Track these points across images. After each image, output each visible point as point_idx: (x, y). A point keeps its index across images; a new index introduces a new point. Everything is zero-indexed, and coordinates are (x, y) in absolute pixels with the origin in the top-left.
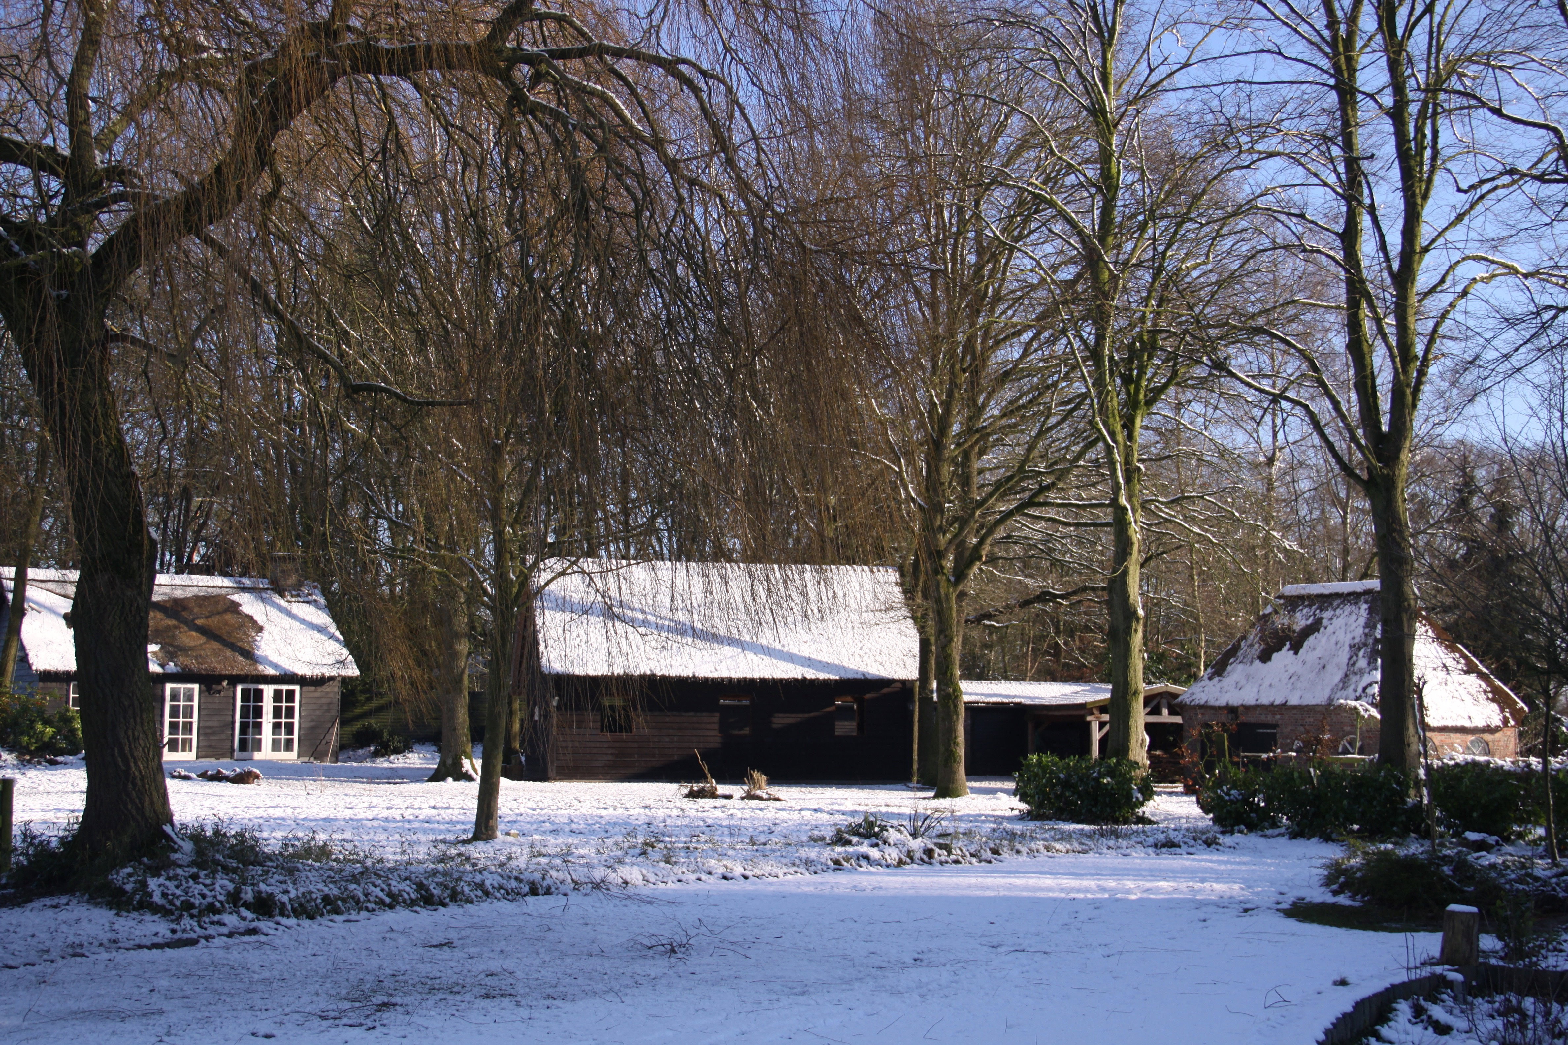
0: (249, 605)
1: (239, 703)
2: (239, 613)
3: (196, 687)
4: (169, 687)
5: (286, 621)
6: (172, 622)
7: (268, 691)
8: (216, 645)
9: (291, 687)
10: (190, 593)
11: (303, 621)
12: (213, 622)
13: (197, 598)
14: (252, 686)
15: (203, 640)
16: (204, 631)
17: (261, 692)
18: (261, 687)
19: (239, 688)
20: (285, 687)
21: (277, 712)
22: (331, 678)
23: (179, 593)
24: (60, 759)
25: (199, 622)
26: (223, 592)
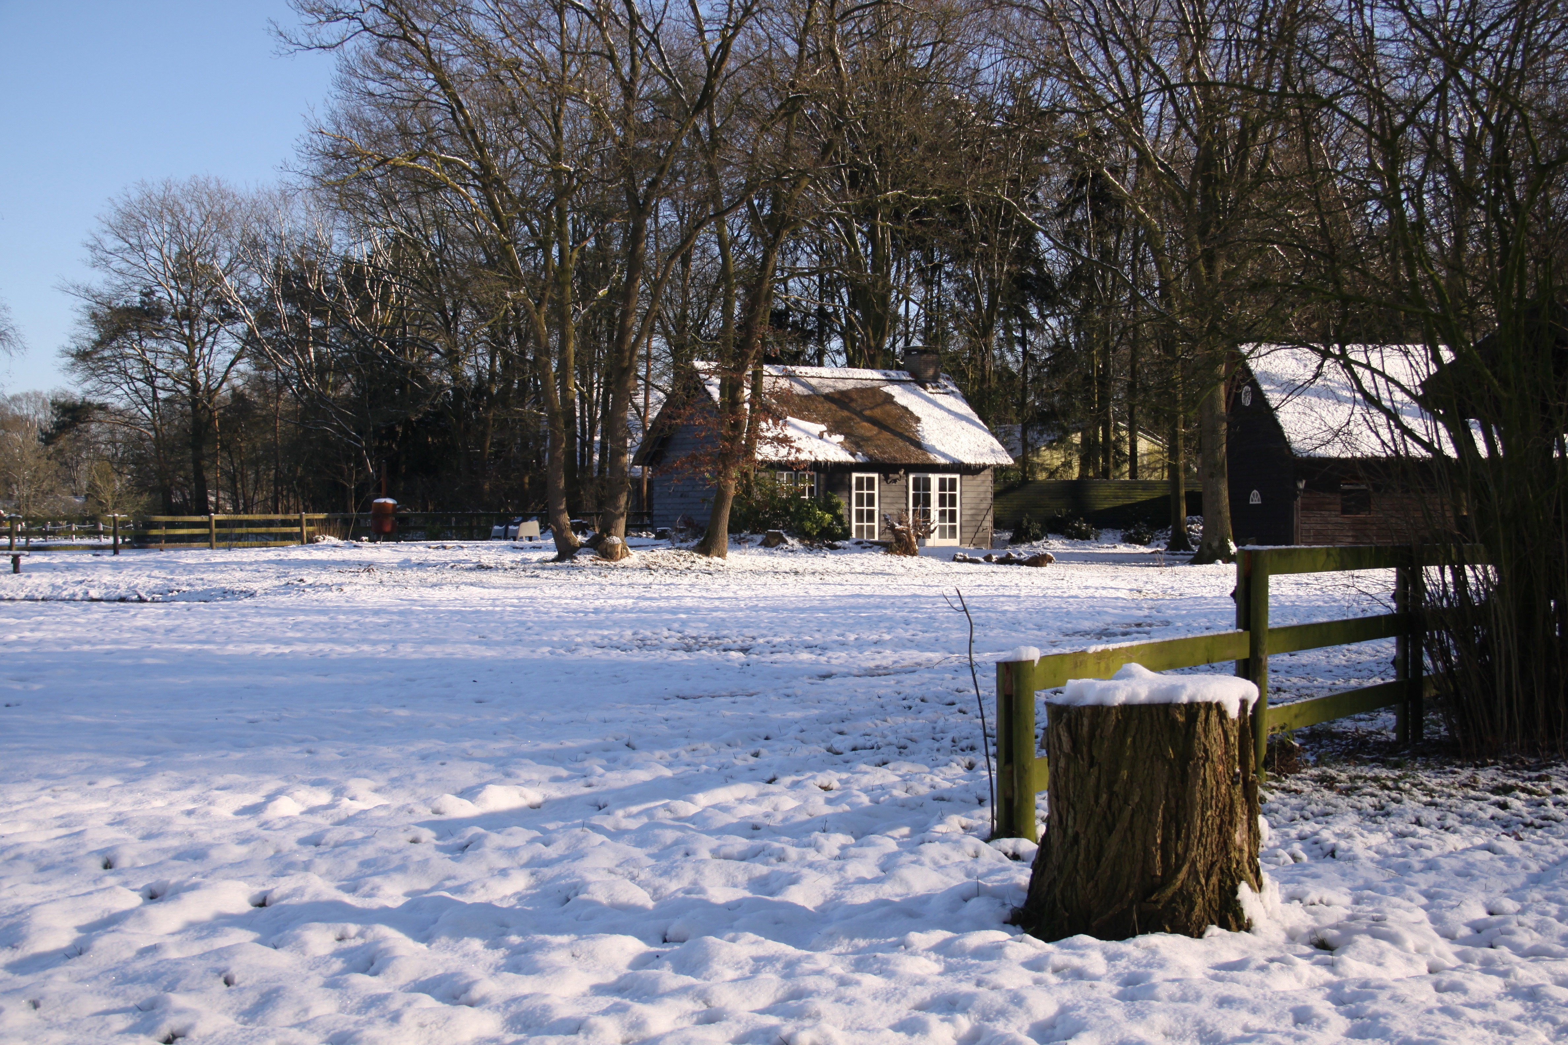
0: (902, 396)
1: (911, 492)
2: (895, 404)
3: (876, 476)
4: (855, 475)
5: (937, 412)
6: (845, 413)
7: (934, 479)
8: (887, 435)
9: (953, 476)
10: (849, 385)
11: (949, 412)
12: (878, 413)
13: (856, 389)
14: (921, 475)
15: (875, 430)
16: (874, 421)
17: (928, 481)
18: (931, 476)
19: (911, 477)
20: (948, 476)
21: (942, 500)
22: (984, 467)
23: (841, 386)
24: (838, 543)
25: (867, 413)
26: (876, 384)
